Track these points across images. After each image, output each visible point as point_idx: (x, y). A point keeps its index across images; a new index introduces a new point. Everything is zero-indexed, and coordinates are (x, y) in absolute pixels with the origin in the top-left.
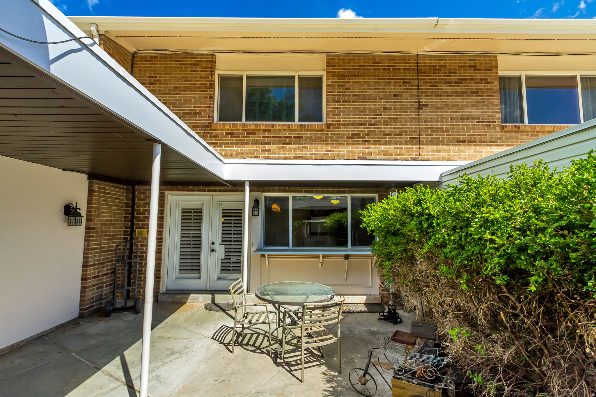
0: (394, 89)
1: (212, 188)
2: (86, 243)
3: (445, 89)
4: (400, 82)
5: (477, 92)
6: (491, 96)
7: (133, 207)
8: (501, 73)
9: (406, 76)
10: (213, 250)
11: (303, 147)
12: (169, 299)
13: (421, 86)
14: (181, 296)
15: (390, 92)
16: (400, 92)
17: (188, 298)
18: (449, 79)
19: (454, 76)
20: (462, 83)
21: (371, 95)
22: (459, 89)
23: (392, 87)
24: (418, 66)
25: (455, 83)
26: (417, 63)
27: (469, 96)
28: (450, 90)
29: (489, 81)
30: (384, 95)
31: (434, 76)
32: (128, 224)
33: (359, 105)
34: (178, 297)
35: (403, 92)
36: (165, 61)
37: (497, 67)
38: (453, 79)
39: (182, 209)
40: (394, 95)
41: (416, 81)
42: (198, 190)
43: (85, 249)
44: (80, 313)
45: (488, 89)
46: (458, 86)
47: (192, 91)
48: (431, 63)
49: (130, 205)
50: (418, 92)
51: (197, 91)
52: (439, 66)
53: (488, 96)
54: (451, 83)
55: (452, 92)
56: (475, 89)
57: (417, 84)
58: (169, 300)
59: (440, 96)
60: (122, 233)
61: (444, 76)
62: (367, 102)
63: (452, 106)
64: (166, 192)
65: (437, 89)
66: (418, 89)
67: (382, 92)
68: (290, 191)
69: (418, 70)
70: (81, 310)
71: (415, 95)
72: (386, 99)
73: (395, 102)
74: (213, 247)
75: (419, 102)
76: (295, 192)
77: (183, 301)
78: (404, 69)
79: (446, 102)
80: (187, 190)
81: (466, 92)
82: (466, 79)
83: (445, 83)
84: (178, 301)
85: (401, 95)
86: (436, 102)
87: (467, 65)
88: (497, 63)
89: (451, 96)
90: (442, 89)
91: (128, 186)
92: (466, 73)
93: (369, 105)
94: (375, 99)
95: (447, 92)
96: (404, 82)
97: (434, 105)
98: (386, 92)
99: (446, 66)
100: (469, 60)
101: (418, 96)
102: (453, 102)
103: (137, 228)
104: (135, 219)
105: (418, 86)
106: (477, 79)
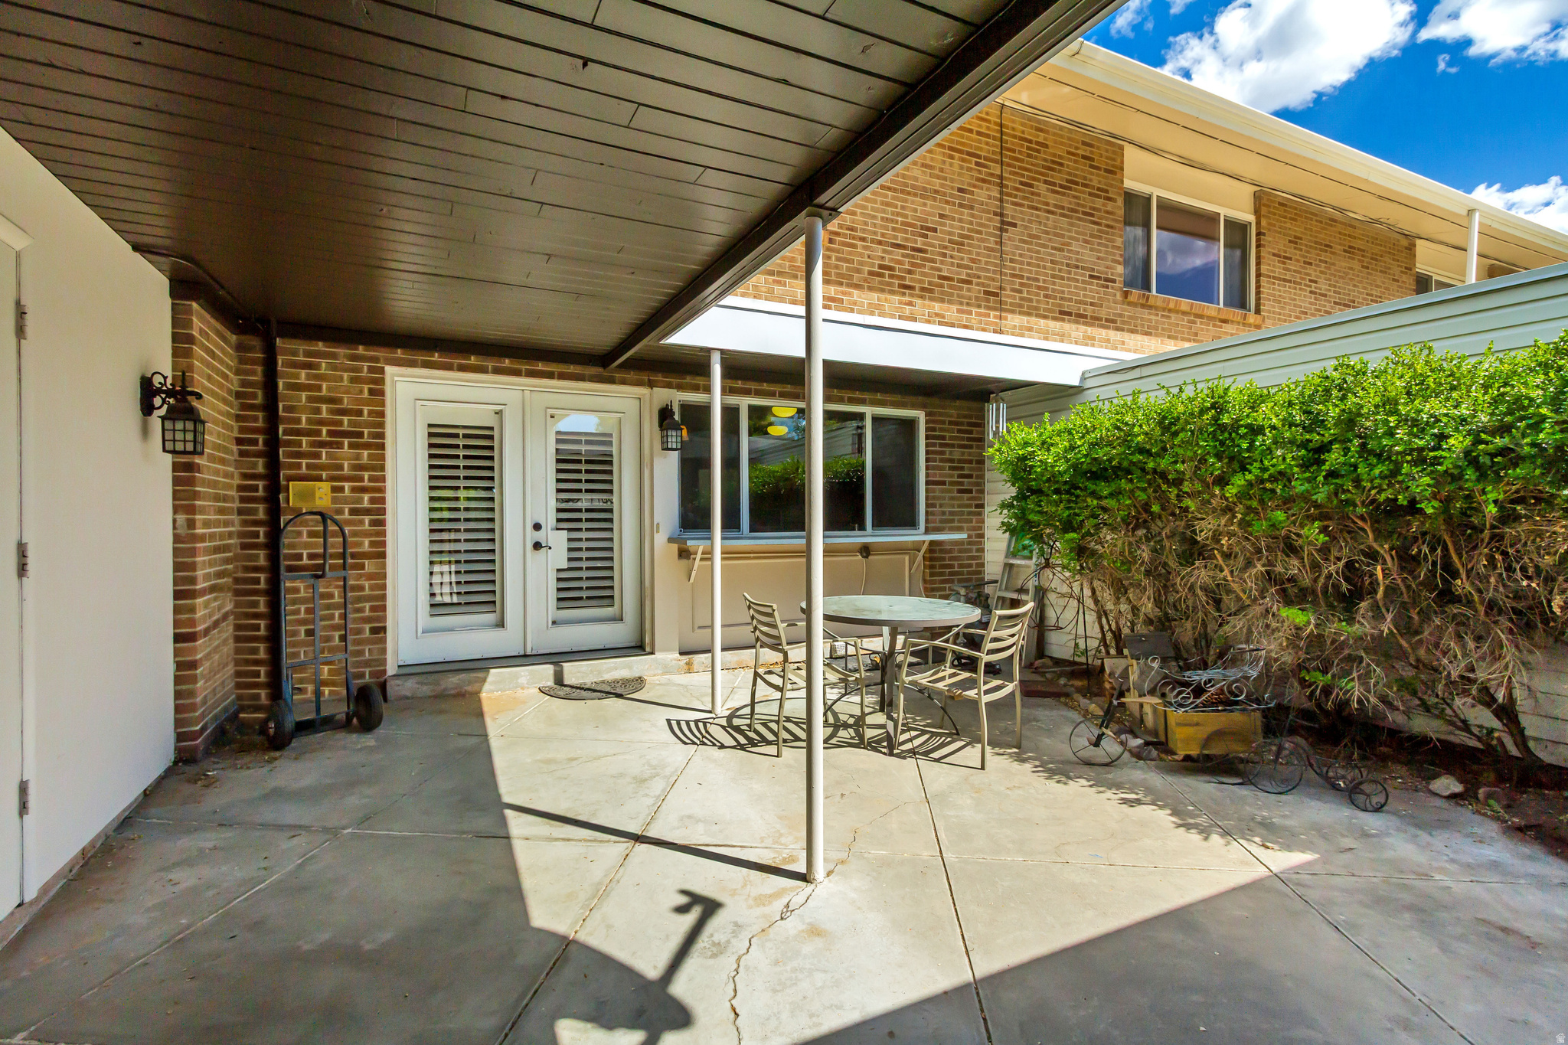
0: (960, 174)
2: (181, 518)
3: (1045, 196)
4: (970, 162)
5: (1092, 215)
6: (1111, 227)
7: (270, 406)
8: (1129, 184)
9: (981, 149)
10: (537, 546)
11: (774, 281)
12: (425, 688)
13: (1007, 179)
14: (463, 676)
15: (952, 181)
16: (969, 184)
17: (484, 680)
18: (1052, 177)
19: (1060, 171)
20: (1070, 189)
21: (916, 179)
22: (1065, 202)
23: (956, 169)
24: (1002, 133)
25: (1061, 186)
26: (1001, 125)
27: (1079, 219)
28: (1052, 199)
29: (1110, 195)
30: (942, 185)
31: (1028, 163)
32: (254, 465)
33: (893, 198)
34: (454, 680)
35: (975, 186)
37: (1122, 169)
38: (1058, 178)
39: (430, 426)
40: (960, 190)
41: (999, 166)
42: (497, 371)
43: (177, 538)
44: (178, 750)
45: (1108, 212)
46: (1064, 194)
48: (1023, 132)
49: (259, 400)
50: (1001, 193)
52: (1037, 143)
53: (1108, 226)
54: (1054, 184)
55: (1056, 206)
56: (1091, 208)
57: (999, 173)
58: (426, 690)
59: (1036, 209)
60: (233, 493)
61: (1044, 167)
62: (909, 193)
63: (1055, 235)
64: (389, 370)
65: (1033, 193)
66: (1001, 185)
67: (938, 177)
68: (747, 392)
69: (1001, 141)
70: (180, 737)
71: (995, 198)
72: (945, 194)
73: (961, 205)
74: (540, 536)
75: (1001, 215)
76: (759, 393)
77: (469, 688)
78: (979, 133)
79: (1046, 225)
80: (462, 368)
81: (1076, 211)
82: (1077, 183)
83: (1046, 182)
84: (452, 692)
85: (972, 193)
86: (1030, 221)
87: (1080, 152)
88: (1122, 162)
89: (1052, 213)
90: (1039, 195)
91: (243, 337)
92: (1077, 169)
93: (913, 202)
94: (925, 189)
95: (1047, 204)
96: (977, 164)
97: (1026, 227)
98: (945, 179)
99: (1047, 146)
100: (1084, 143)
101: (1001, 201)
102: (1055, 228)
103: (290, 479)
104: (281, 450)
105: (1001, 177)
106: (1093, 187)
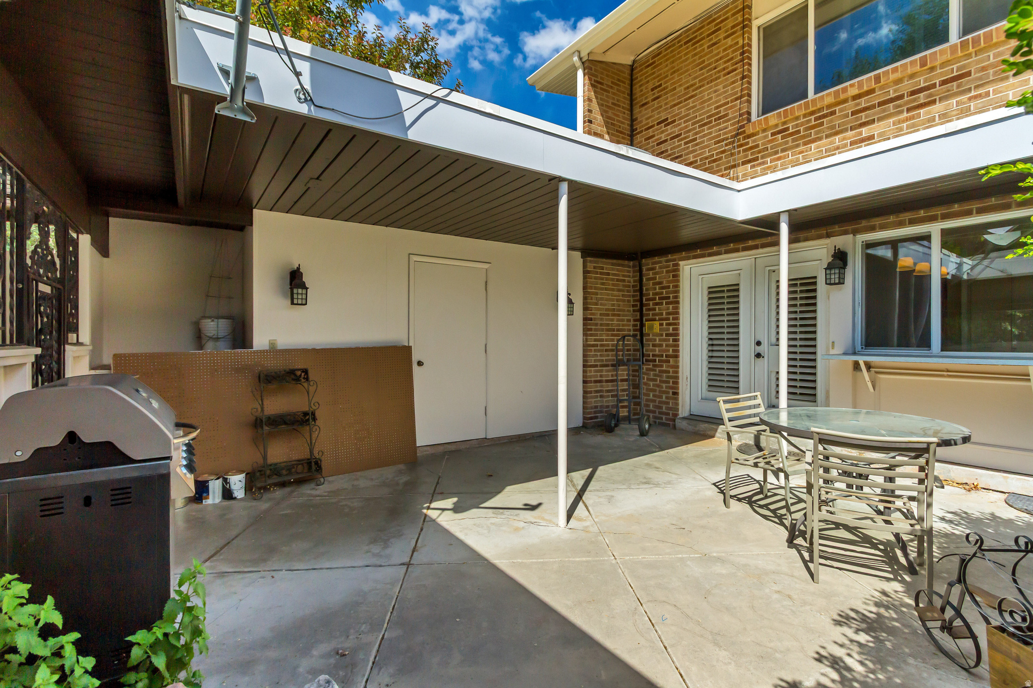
1: (751, 243)
2: (585, 337)
7: (641, 290)
10: (758, 356)
12: (690, 427)
14: (706, 425)
17: (716, 430)
32: (637, 316)
34: (703, 426)
36: (672, 52)
39: (709, 288)
42: (727, 252)
43: (584, 346)
44: (584, 423)
47: (711, 81)
49: (638, 288)
51: (719, 78)
58: (690, 428)
60: (631, 328)
64: (681, 263)
68: (933, 219)
70: (584, 418)
74: (759, 349)
76: (945, 217)
77: (709, 433)
80: (710, 255)
84: (702, 433)
91: (634, 262)
103: (647, 320)
104: (644, 308)
